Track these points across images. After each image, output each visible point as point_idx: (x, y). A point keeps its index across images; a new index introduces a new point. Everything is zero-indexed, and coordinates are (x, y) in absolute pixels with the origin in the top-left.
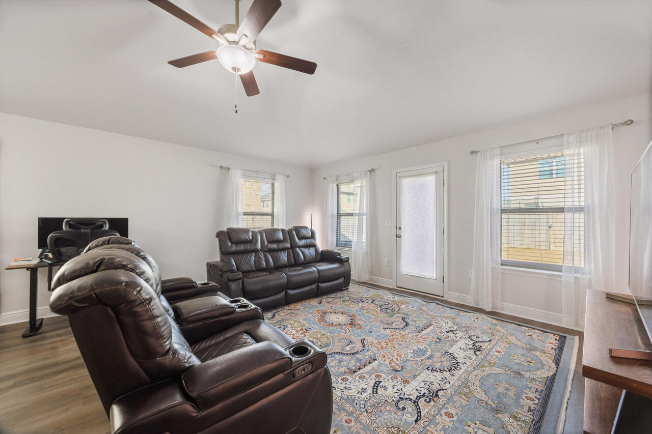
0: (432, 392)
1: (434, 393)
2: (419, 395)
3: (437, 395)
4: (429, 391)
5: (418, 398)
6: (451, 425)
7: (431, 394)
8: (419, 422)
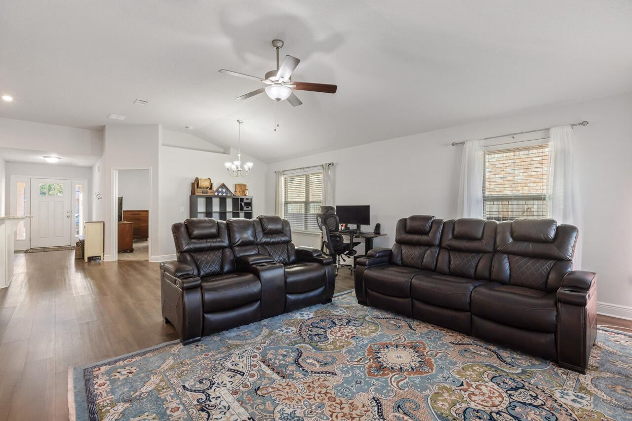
0: (209, 408)
1: (208, 409)
2: (211, 397)
3: (203, 410)
4: (212, 406)
5: (208, 396)
6: (164, 406)
7: (207, 406)
8: (181, 387)
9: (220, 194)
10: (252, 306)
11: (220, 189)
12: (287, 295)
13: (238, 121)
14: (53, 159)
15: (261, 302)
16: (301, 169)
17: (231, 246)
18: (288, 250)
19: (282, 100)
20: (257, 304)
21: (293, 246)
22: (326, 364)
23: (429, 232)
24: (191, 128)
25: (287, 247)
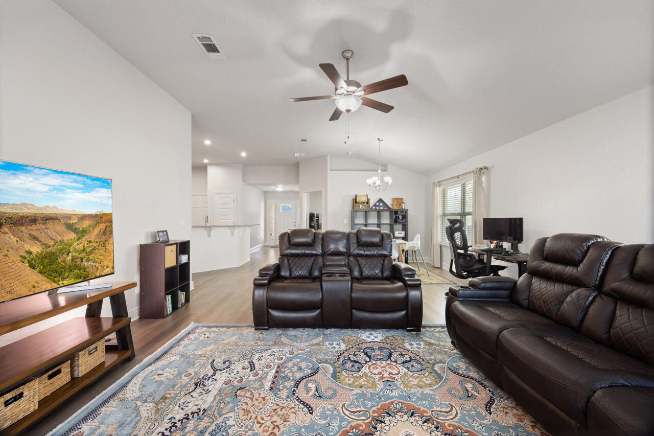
0: (201, 385)
1: (199, 385)
2: (214, 377)
3: (196, 385)
4: (204, 385)
5: (214, 374)
7: (202, 383)
8: (212, 360)
9: (378, 208)
10: (312, 312)
11: (377, 204)
12: (354, 311)
13: (378, 139)
14: (280, 188)
15: (322, 311)
16: (454, 177)
17: (323, 255)
18: (383, 265)
19: (353, 111)
20: (318, 312)
21: (391, 260)
22: (320, 397)
23: (581, 262)
24: (350, 153)
25: (384, 261)
